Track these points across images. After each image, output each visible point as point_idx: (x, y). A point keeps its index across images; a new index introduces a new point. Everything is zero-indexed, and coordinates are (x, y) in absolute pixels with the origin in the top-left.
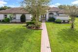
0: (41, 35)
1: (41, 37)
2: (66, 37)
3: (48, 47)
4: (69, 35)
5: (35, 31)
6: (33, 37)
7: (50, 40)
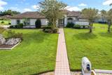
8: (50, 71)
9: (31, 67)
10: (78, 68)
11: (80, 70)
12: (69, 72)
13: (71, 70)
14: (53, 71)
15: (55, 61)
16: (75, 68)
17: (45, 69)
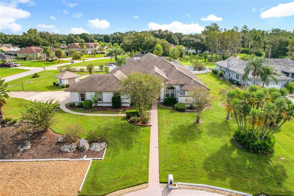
0: (149, 134)
1: (149, 137)
2: (178, 137)
3: (156, 147)
4: (182, 135)
5: (142, 129)
6: (141, 137)
7: (159, 141)
8: (145, 183)
9: (131, 180)
10: (165, 181)
11: (167, 183)
12: (159, 183)
13: (161, 182)
14: (147, 183)
15: (148, 174)
16: (164, 180)
17: (142, 182)
